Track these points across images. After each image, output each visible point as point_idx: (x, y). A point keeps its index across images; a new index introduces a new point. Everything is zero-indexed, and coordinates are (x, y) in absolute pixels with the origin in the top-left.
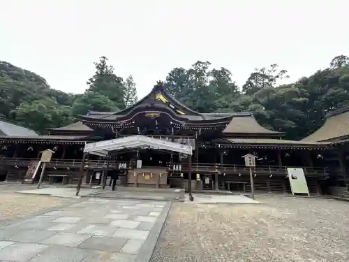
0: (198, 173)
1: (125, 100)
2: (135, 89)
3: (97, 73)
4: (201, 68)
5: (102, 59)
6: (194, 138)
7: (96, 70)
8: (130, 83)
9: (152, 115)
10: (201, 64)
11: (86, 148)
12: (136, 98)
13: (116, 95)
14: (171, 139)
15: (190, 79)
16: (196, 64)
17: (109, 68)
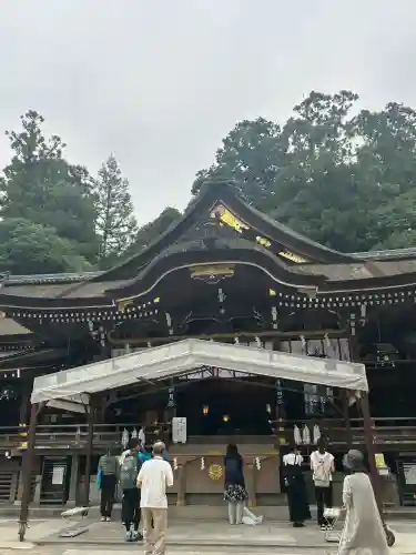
0: (379, 449)
1: (101, 232)
2: (127, 198)
3: (15, 160)
4: (325, 113)
5: (29, 120)
6: (347, 335)
7: (13, 153)
8: (111, 180)
9: (212, 273)
10: (322, 103)
11: (36, 390)
12: (134, 224)
13: (73, 221)
14: (269, 345)
15: (291, 149)
16: (307, 102)
17: (50, 145)
